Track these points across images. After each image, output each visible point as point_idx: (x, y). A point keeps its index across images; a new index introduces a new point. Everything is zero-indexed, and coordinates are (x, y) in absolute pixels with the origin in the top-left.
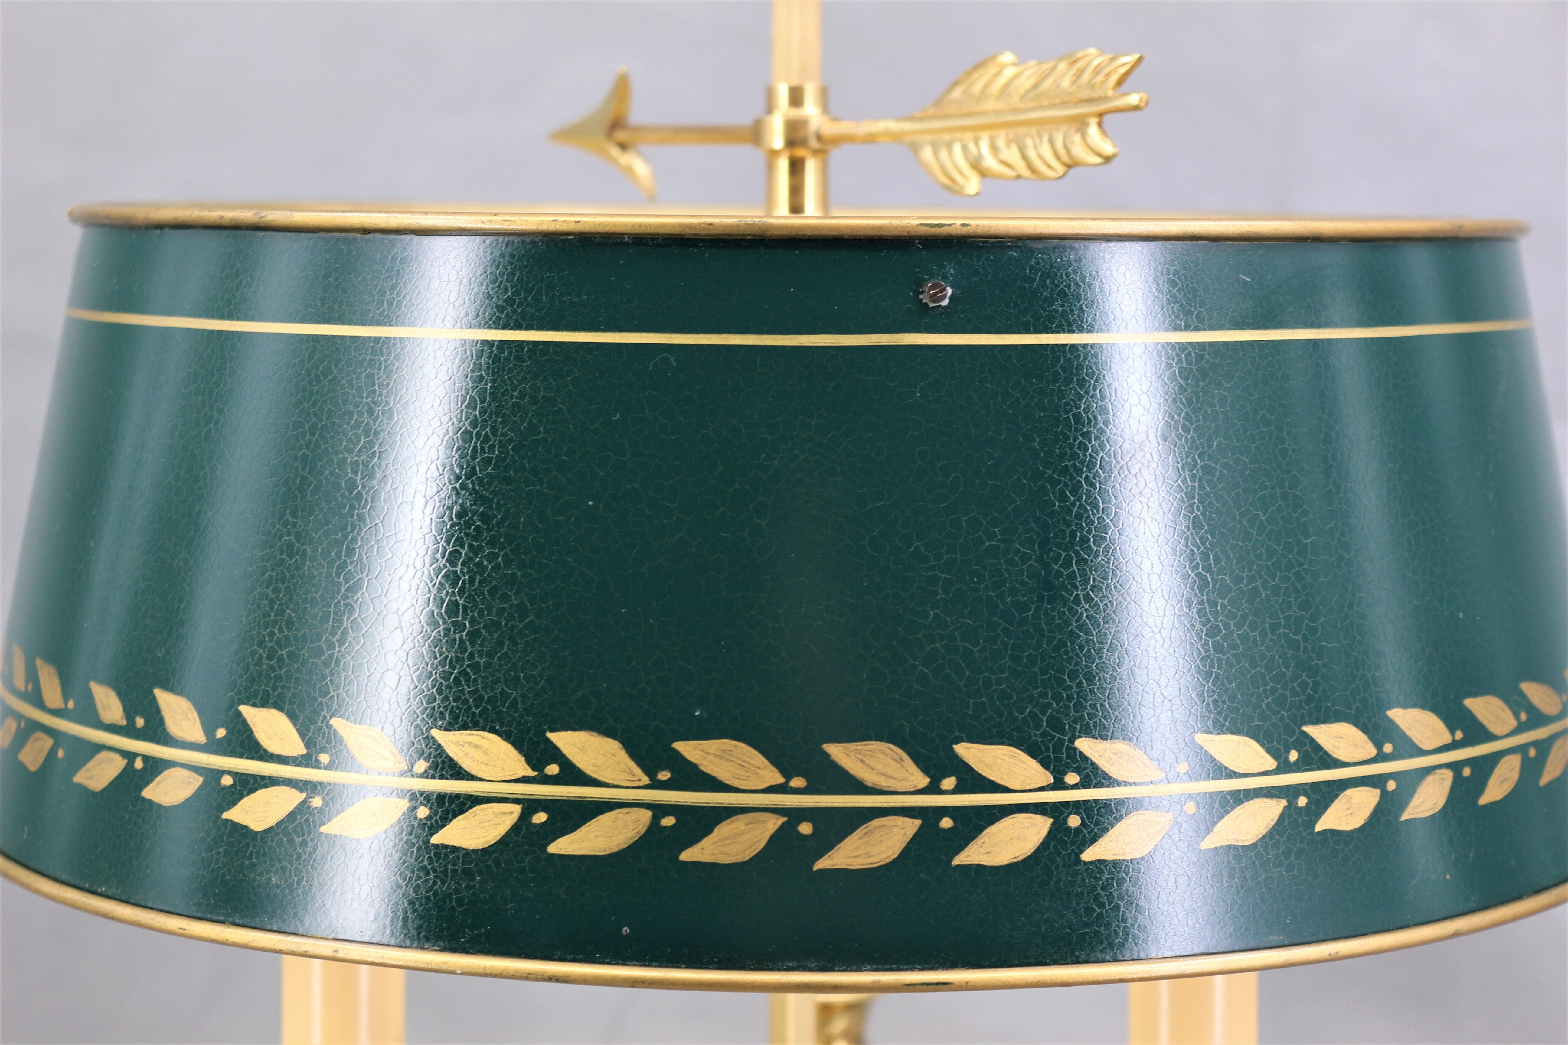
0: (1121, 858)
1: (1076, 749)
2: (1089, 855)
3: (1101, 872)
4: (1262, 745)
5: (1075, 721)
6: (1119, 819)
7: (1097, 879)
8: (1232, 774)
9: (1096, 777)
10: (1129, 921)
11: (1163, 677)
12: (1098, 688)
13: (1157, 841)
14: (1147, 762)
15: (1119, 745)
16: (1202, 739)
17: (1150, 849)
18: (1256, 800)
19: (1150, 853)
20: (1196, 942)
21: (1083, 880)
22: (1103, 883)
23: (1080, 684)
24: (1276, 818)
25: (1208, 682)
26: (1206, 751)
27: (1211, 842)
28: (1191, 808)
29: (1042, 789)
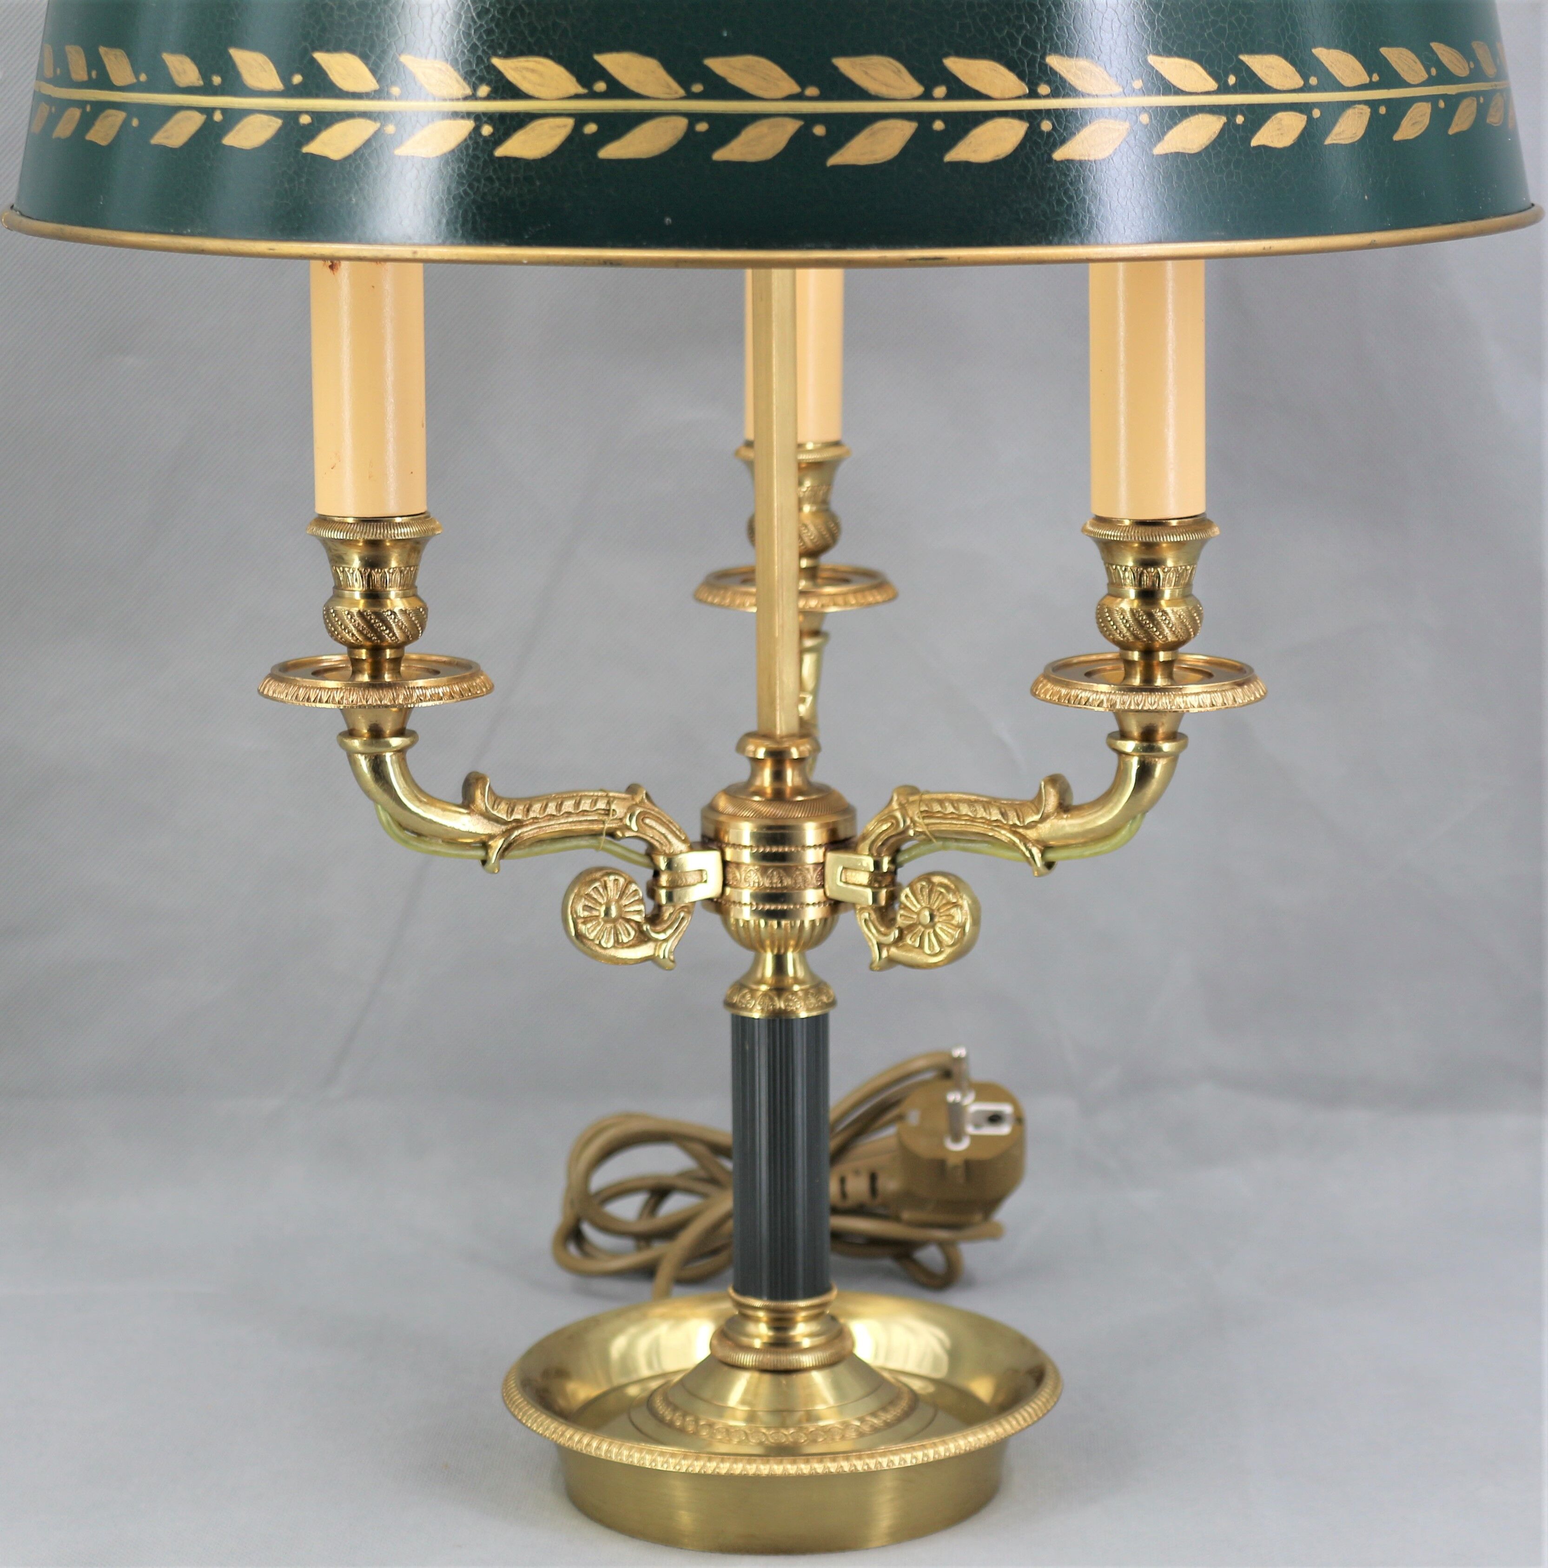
0: (1087, 159)
1: (1046, 65)
2: (1059, 155)
3: (1069, 169)
4: (1205, 69)
5: (1046, 41)
6: (1084, 125)
7: (1066, 175)
8: (1179, 92)
9: (1064, 89)
10: (1094, 212)
11: (1120, 6)
12: (1065, 13)
13: (1116, 146)
14: (1107, 78)
15: (1083, 63)
16: (1152, 59)
17: (1111, 152)
18: (1201, 115)
19: (1111, 156)
20: (1150, 233)
21: (1055, 176)
22: (1071, 180)
23: (1049, 10)
24: (1217, 132)
25: (1158, 12)
26: (1157, 71)
27: (1160, 149)
28: (1145, 118)
29: (1019, 98)
